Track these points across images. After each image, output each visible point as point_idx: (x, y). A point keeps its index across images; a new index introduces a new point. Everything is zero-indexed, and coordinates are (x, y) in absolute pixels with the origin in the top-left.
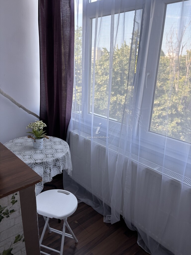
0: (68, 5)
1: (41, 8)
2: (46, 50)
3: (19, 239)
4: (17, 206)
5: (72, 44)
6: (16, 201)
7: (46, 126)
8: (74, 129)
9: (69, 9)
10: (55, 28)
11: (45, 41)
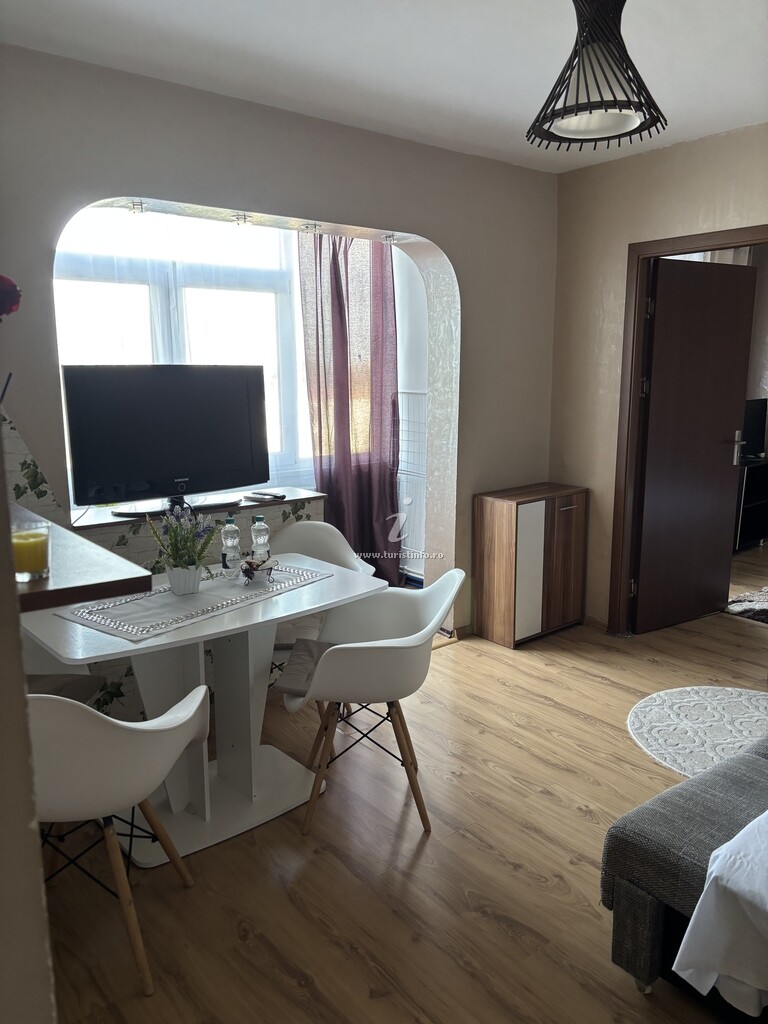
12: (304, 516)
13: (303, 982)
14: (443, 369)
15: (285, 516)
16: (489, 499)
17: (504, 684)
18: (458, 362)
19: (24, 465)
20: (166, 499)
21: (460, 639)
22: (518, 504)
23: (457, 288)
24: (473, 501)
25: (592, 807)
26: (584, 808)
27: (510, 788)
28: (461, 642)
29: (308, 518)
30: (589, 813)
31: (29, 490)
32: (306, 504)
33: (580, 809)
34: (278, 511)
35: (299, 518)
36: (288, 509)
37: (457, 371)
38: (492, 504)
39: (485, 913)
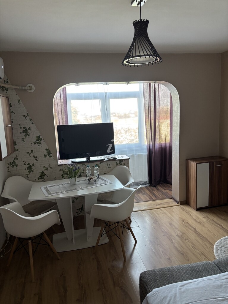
12: (123, 164)
13: (65, 291)
14: (176, 120)
15: (117, 164)
16: (190, 161)
17: (184, 221)
18: (179, 118)
19: (46, 150)
20: (86, 158)
21: (180, 205)
22: (197, 164)
23: (178, 95)
24: (186, 161)
28: (181, 206)
29: (124, 164)
31: (48, 156)
32: (124, 161)
34: (114, 162)
35: (121, 165)
36: (118, 162)
37: (179, 120)
38: (191, 163)
39: (122, 289)
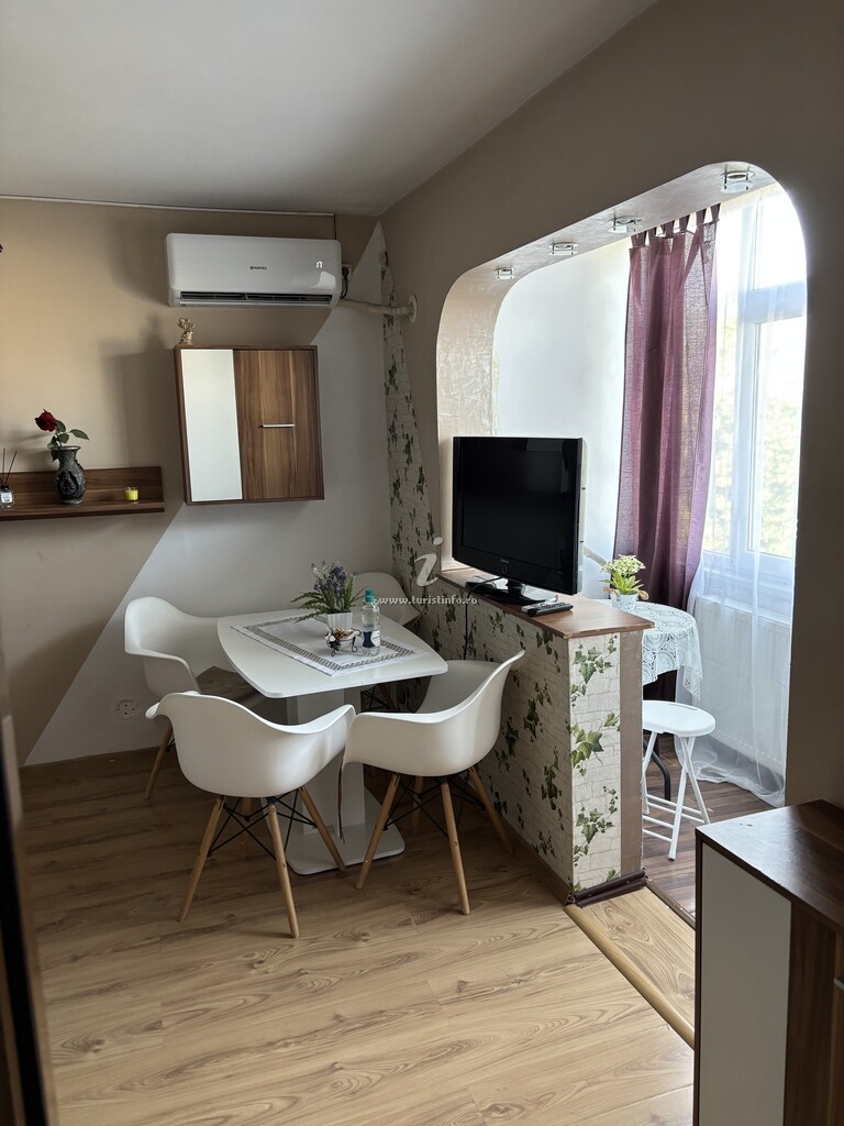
0: (702, 300)
1: (634, 306)
2: (641, 398)
3: (612, 721)
4: (615, 658)
5: (709, 385)
6: (615, 649)
7: (643, 567)
8: (707, 592)
9: (702, 309)
10: (667, 352)
11: (642, 378)
19: (428, 515)
25: (91, 1056)
26: (97, 1047)
27: (192, 998)
30: (86, 1047)
31: (430, 536)
33: (99, 1042)
